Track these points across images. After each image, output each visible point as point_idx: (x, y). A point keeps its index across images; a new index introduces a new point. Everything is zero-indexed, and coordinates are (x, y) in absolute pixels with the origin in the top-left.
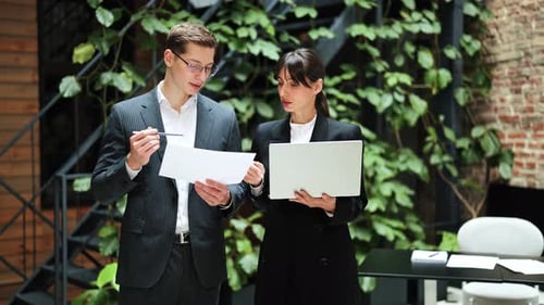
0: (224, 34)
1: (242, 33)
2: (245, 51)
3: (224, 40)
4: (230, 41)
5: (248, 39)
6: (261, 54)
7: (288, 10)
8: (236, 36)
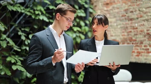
0: (31, 13)
1: (37, 12)
2: (37, 18)
3: (31, 14)
4: (32, 15)
5: (38, 14)
6: (43, 19)
7: (47, 6)
8: (35, 13)
